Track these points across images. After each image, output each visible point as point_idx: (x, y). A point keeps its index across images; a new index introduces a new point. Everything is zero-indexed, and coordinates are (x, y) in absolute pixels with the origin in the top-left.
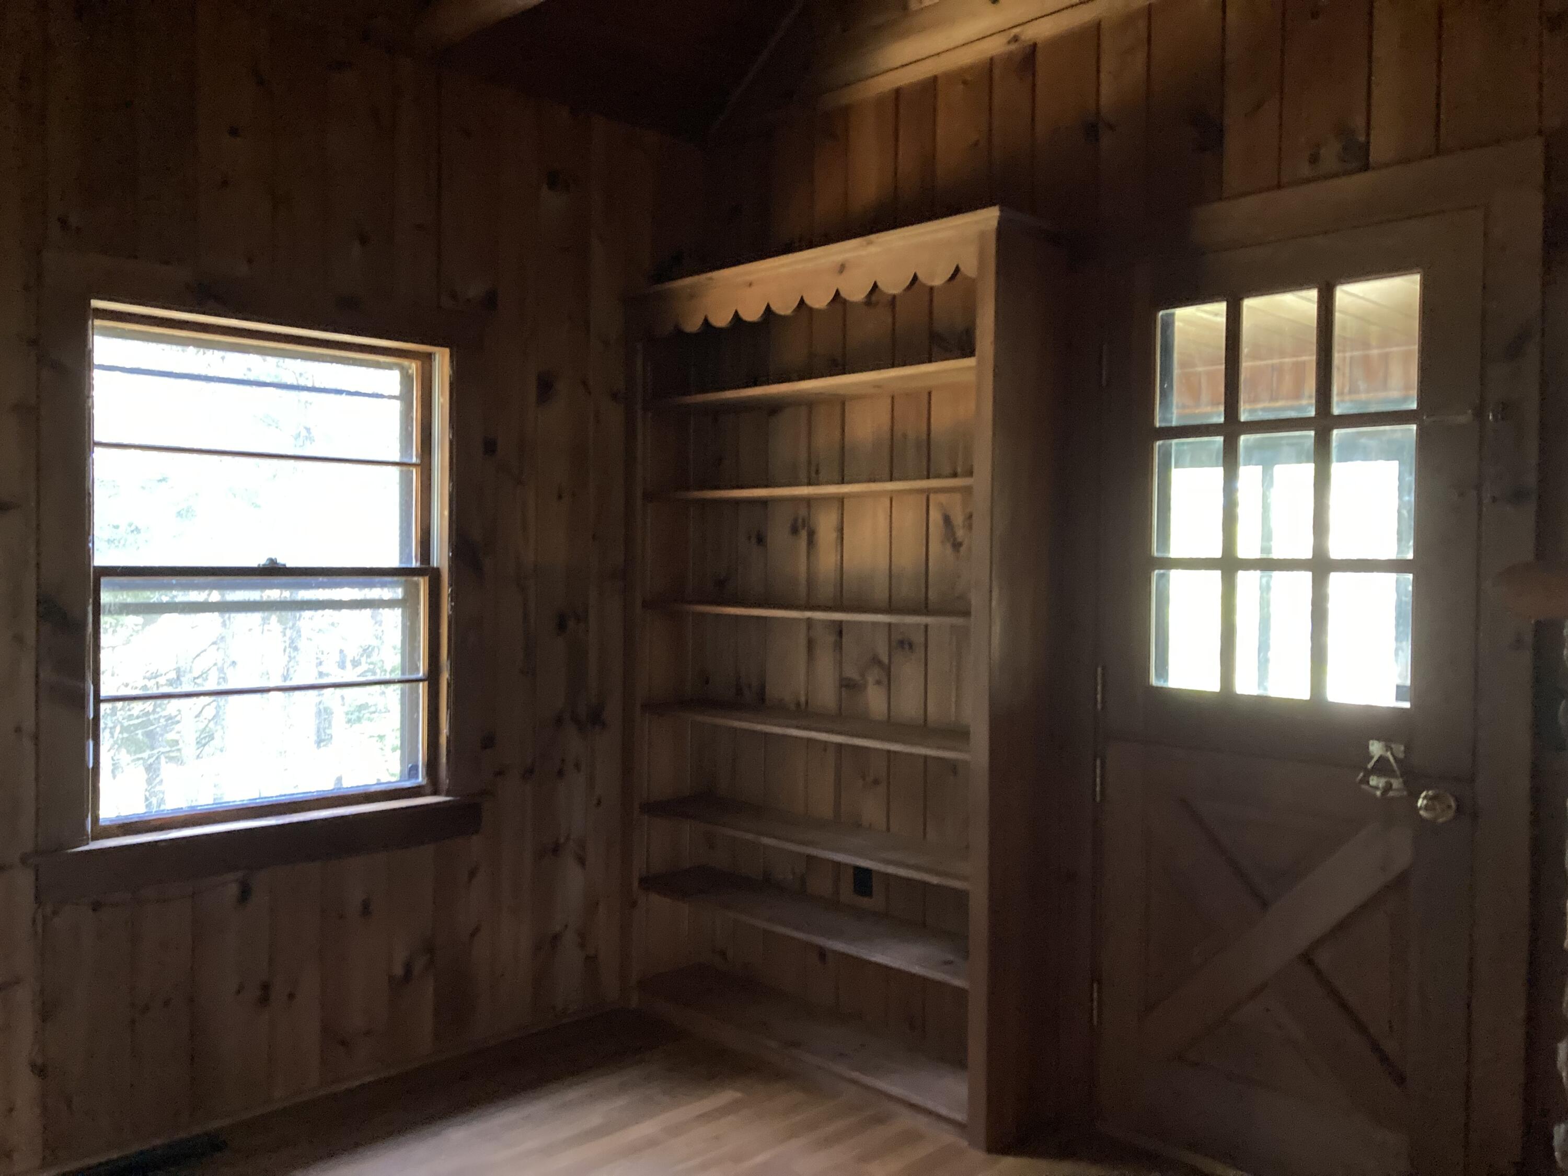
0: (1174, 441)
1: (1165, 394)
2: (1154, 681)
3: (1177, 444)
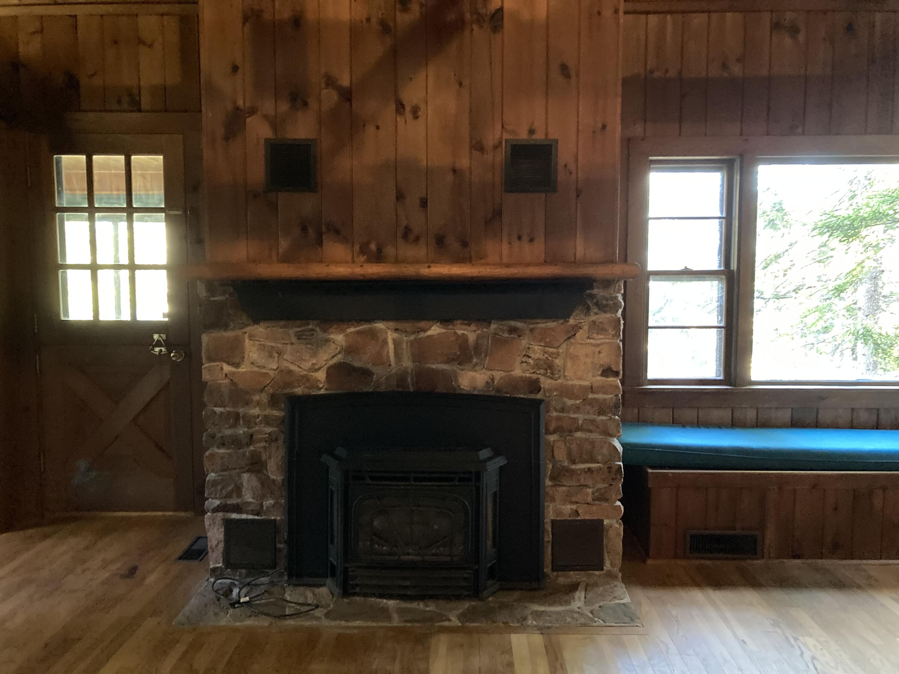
0: (65, 214)
1: (59, 193)
2: (63, 318)
3: (67, 215)
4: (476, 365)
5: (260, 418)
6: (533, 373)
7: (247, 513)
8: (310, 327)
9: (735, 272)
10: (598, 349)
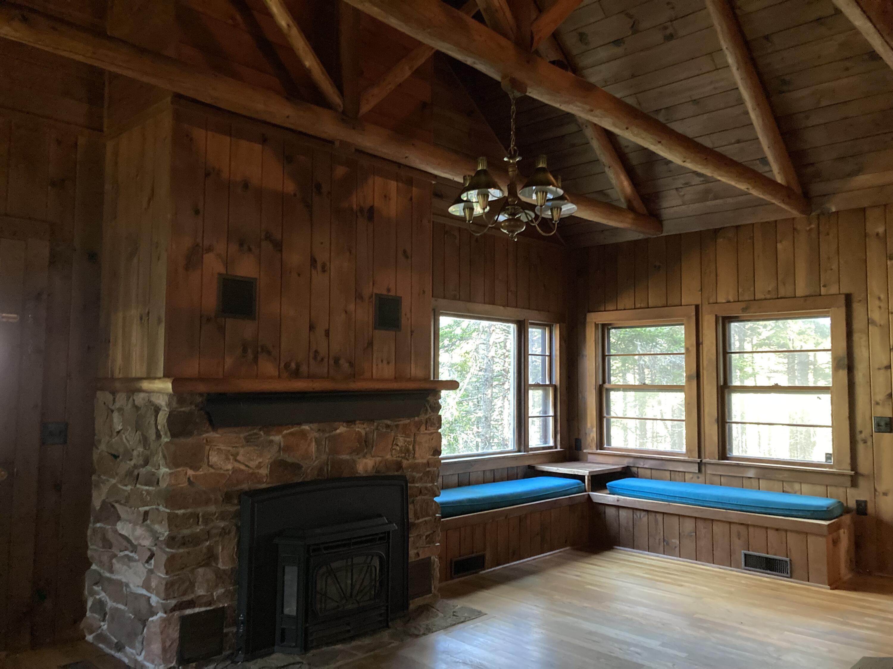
4: (366, 453)
5: (217, 515)
6: (399, 457)
7: (200, 606)
8: (255, 431)
10: (431, 437)
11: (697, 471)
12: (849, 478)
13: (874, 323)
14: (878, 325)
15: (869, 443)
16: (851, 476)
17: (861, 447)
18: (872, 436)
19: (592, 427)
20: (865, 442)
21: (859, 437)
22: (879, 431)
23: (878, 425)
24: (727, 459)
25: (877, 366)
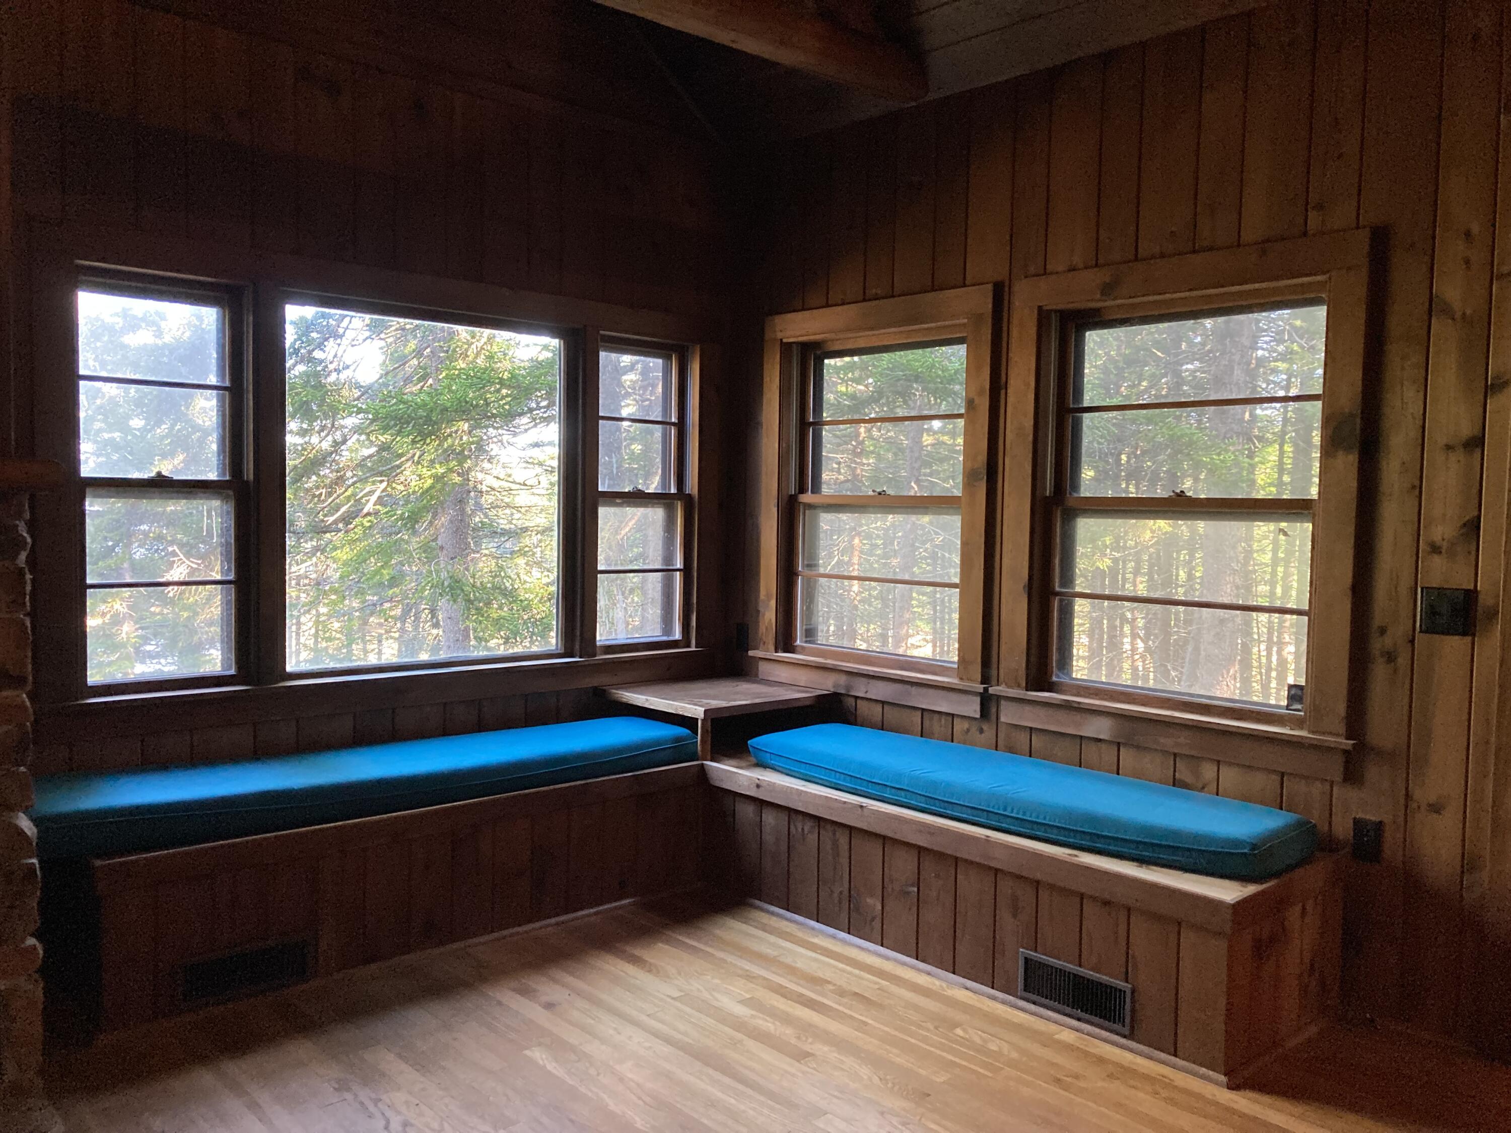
9: (252, 485)
11: (978, 716)
12: (1340, 760)
13: (1447, 311)
14: (1458, 315)
15: (1403, 661)
16: (1345, 752)
17: (1379, 672)
18: (1412, 641)
19: (769, 597)
20: (1390, 657)
21: (1377, 645)
22: (1431, 628)
23: (1431, 612)
24: (1050, 687)
25: (1442, 440)
